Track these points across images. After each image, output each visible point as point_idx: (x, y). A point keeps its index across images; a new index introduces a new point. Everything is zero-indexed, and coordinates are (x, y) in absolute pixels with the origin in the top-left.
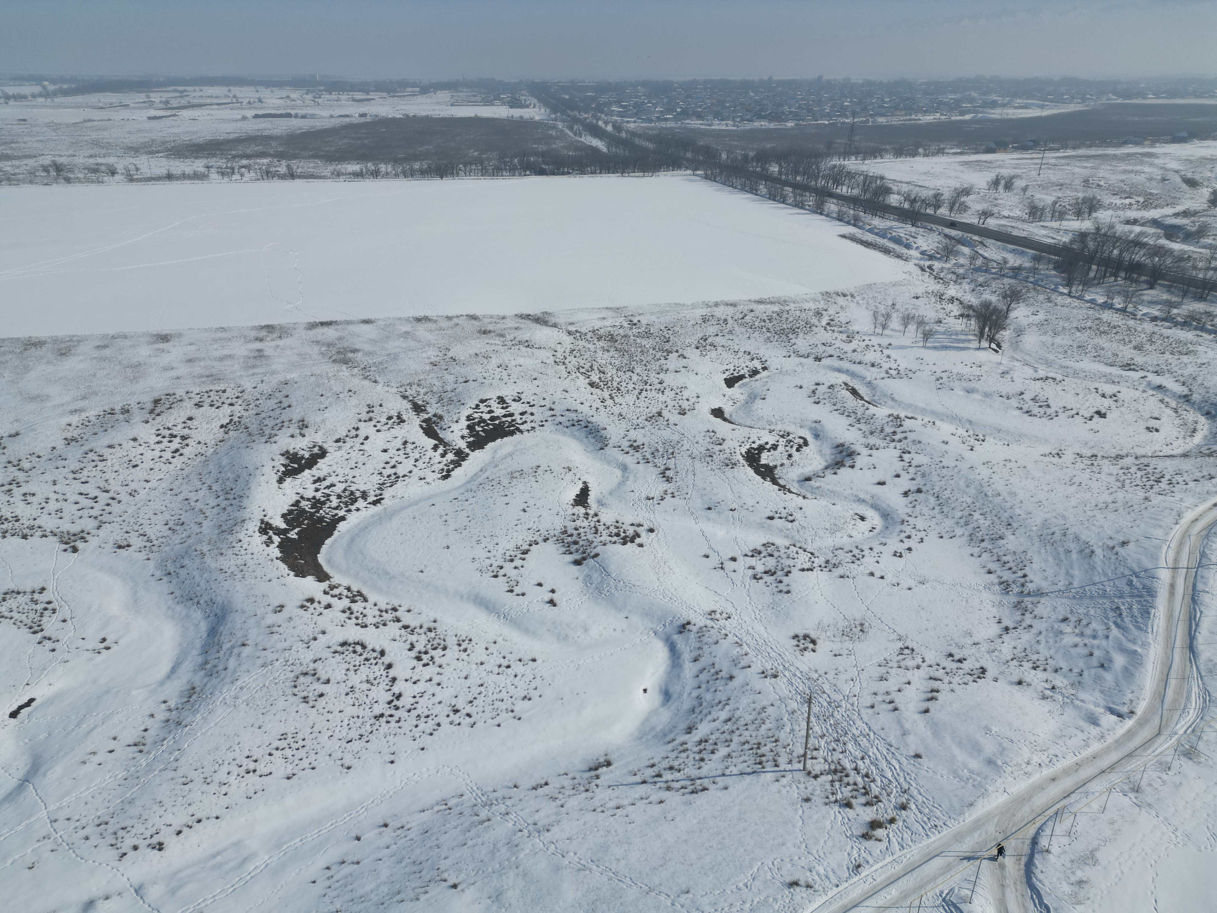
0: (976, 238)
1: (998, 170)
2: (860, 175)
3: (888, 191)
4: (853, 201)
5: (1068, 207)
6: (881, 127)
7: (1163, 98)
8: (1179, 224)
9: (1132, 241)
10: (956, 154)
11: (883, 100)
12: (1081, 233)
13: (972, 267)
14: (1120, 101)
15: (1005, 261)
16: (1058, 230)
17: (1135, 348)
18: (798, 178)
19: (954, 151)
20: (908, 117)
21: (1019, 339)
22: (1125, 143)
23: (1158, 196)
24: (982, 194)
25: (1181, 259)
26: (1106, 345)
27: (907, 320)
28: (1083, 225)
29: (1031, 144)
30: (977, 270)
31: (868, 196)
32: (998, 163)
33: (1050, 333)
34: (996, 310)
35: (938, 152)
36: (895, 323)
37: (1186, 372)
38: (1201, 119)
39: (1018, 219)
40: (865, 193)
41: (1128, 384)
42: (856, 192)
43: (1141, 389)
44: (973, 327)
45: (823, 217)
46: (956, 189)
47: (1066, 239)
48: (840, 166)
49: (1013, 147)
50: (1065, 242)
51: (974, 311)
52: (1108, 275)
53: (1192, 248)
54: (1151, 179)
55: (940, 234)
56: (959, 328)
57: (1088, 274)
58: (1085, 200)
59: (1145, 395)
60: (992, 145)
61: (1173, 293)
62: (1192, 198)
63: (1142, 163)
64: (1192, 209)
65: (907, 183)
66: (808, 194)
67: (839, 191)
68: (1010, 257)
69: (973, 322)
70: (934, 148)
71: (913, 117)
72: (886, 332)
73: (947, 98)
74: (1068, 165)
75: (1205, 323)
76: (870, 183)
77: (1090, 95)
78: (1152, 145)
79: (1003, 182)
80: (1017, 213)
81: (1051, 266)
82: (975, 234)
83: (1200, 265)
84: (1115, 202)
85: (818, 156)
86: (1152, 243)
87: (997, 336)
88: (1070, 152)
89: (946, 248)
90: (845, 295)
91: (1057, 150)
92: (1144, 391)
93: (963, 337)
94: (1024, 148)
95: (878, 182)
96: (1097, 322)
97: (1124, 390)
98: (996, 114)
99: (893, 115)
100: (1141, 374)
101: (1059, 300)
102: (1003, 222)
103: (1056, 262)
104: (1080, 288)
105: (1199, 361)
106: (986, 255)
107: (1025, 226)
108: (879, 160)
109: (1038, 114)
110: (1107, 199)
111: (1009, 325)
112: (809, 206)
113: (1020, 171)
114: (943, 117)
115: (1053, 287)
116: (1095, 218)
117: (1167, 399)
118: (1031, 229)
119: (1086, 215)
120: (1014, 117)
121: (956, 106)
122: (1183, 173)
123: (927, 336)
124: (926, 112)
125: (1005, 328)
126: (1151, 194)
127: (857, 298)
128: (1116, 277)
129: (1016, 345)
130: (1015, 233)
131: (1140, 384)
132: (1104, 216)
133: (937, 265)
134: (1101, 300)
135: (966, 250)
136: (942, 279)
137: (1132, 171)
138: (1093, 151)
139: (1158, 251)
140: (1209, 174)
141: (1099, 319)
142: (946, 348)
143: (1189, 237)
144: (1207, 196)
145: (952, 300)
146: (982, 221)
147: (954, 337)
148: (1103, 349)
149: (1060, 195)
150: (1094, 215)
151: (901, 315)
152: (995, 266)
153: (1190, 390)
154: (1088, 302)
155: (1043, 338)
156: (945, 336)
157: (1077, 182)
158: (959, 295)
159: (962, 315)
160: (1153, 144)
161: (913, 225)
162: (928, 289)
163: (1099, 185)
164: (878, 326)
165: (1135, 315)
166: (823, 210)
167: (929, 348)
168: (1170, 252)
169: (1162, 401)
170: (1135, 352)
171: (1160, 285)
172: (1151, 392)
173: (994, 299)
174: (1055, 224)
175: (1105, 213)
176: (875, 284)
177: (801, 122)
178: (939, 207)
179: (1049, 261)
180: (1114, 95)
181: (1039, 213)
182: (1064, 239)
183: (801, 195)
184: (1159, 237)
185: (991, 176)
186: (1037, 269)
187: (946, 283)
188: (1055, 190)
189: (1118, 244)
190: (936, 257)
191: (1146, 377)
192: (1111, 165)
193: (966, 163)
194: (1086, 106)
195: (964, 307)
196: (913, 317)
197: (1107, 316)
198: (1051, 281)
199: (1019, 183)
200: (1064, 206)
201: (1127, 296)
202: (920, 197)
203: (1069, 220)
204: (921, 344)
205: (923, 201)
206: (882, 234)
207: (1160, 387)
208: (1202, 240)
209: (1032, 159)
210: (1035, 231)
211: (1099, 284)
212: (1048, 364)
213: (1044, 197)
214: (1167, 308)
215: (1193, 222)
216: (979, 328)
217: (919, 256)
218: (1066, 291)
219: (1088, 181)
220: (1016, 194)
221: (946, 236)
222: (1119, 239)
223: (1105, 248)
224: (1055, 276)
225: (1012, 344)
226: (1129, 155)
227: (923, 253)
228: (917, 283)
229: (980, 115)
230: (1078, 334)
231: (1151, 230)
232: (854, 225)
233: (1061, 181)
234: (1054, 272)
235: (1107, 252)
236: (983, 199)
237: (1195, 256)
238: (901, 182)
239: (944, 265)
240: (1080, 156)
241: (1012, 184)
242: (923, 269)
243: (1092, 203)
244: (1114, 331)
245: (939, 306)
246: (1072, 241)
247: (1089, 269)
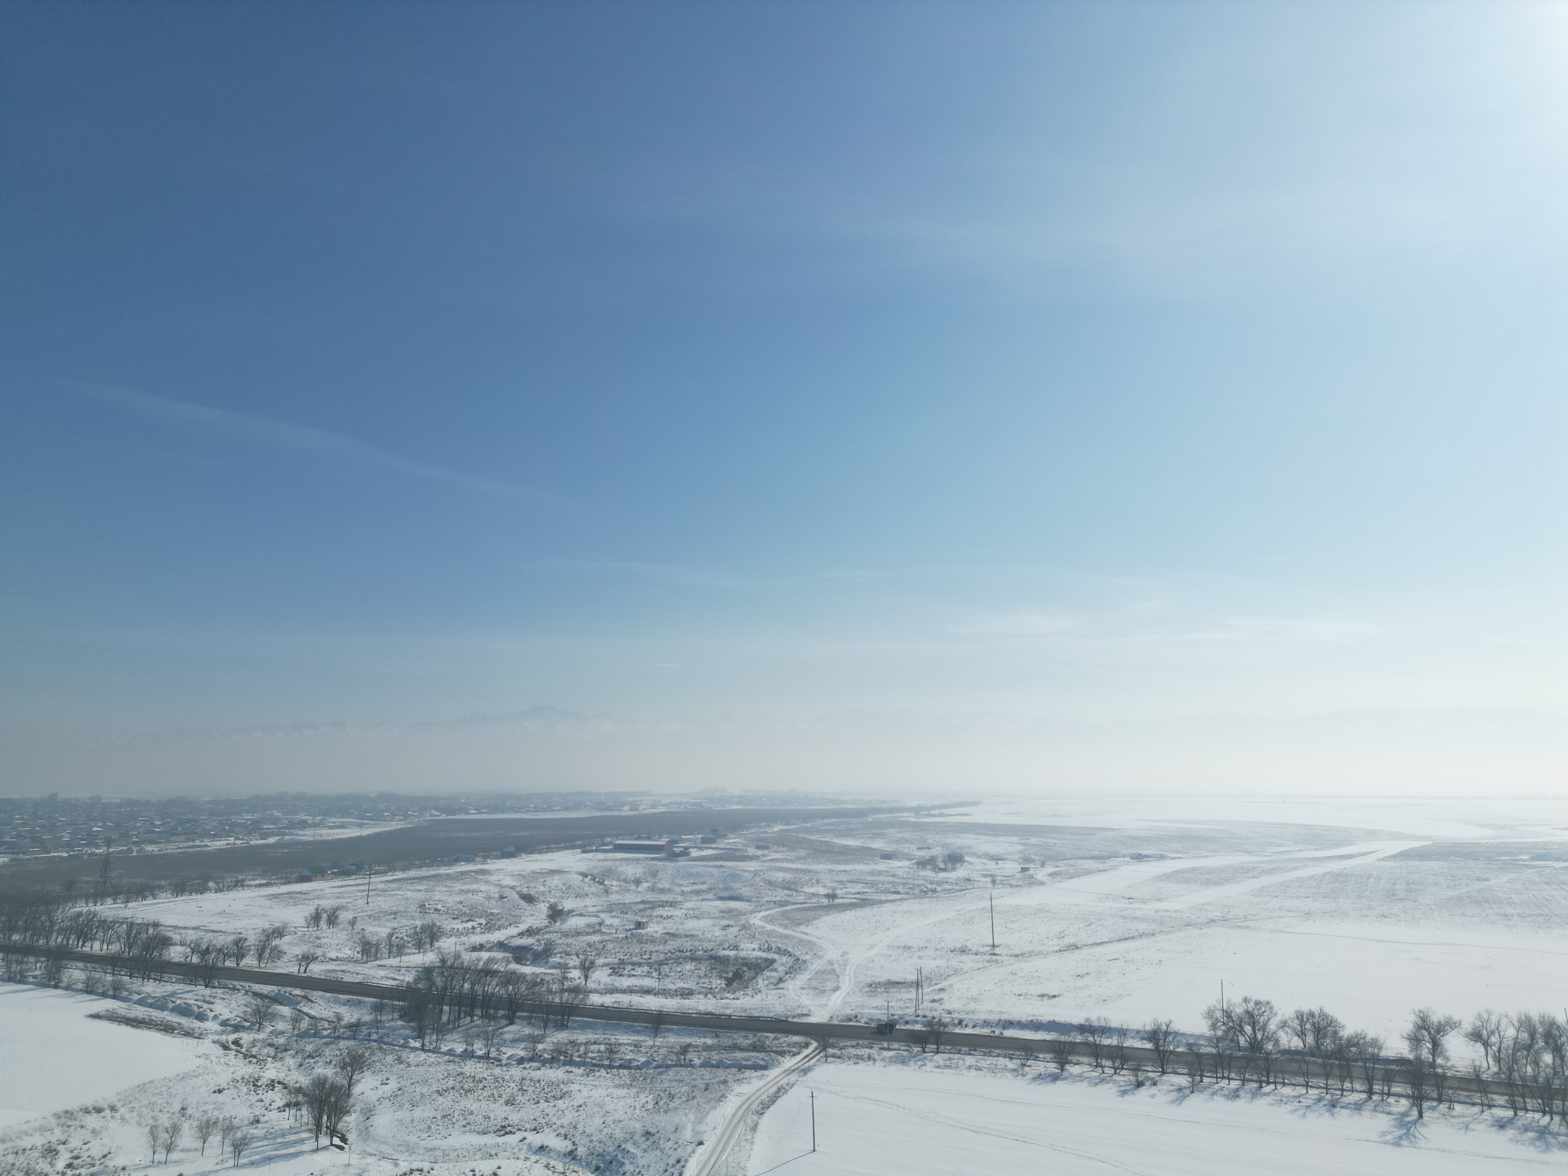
0: (298, 992)
1: (317, 902)
2: (122, 923)
3: (166, 942)
4: (112, 962)
5: (406, 938)
6: (152, 858)
7: (485, 813)
8: (525, 944)
9: (482, 971)
10: (260, 886)
11: (152, 824)
12: (426, 968)
13: (296, 1032)
14: (443, 817)
15: (339, 1018)
16: (399, 968)
17: (507, 1103)
18: (15, 937)
19: (257, 882)
20: (191, 844)
21: (369, 1123)
22: (456, 861)
23: (499, 916)
24: (299, 934)
25: (535, 984)
26: (474, 1107)
27: (205, 1129)
28: (426, 958)
29: (354, 868)
30: (303, 1035)
31: (135, 951)
32: (316, 894)
33: (407, 1105)
34: (334, 1088)
35: (236, 886)
36: (188, 1138)
37: (566, 1121)
38: (524, 833)
39: (349, 960)
40: (130, 948)
41: (508, 1154)
42: (115, 948)
43: (522, 1157)
44: (305, 1120)
45: (60, 992)
46: (264, 931)
47: (409, 978)
48: (89, 913)
49: (332, 873)
50: (408, 982)
51: (305, 1095)
52: (462, 1015)
53: (543, 970)
54: (489, 898)
55: (247, 993)
56: (286, 1125)
57: (440, 1019)
58: (424, 929)
59: (528, 1163)
60: (306, 872)
61: (534, 1025)
62: (532, 915)
63: (477, 881)
64: (534, 927)
65: (194, 928)
66: (32, 959)
67: (87, 949)
68: (343, 1010)
69: (304, 1112)
70: (229, 880)
71: (198, 843)
72: (174, 1156)
73: (243, 819)
74: (399, 889)
75: (572, 1055)
76: (139, 933)
77: (411, 811)
78: (484, 863)
79: (325, 916)
80: (347, 952)
81: (396, 1015)
82: (296, 986)
83: (554, 987)
84: (456, 927)
85: (51, 901)
86: (502, 969)
87: (340, 1126)
88: (400, 875)
89: (257, 1012)
90: (99, 1110)
91: (385, 873)
92: (526, 1159)
93: (293, 1138)
94: (345, 873)
95: (151, 931)
96: (460, 1078)
97: (504, 1163)
98: (307, 835)
99: (168, 842)
100: (519, 1135)
101: (412, 1057)
102: (331, 966)
103: (402, 1009)
104: (434, 1037)
105: (576, 1104)
106: (312, 1013)
107: (359, 968)
108: (149, 901)
109: (358, 834)
110: (448, 925)
111: (354, 1105)
112: (35, 977)
113: (344, 901)
114: (239, 842)
115: (402, 1042)
116: (439, 948)
117: (553, 1163)
118: (366, 971)
119: (428, 946)
120: (330, 838)
121: (255, 828)
122: (518, 889)
123: (238, 1148)
124: (214, 836)
125: (348, 1112)
126: (492, 914)
127: (122, 1110)
128: (472, 1016)
129: (366, 1133)
130: (347, 978)
131: (520, 1149)
132: (448, 944)
133: (246, 1038)
134: (460, 1048)
135: (286, 1010)
136: (254, 1057)
137: (468, 891)
138: (424, 872)
139: (511, 978)
140: (542, 889)
141: (462, 1073)
142: (269, 1160)
143: (540, 956)
144: (545, 912)
145: (272, 1085)
146: (302, 969)
147: (279, 1140)
148: (471, 1113)
149: (395, 925)
150: (437, 944)
151: (196, 1123)
152: (326, 1026)
153: (574, 1143)
154: (445, 1054)
155: (400, 1115)
156: (266, 1142)
157: (412, 908)
158: (281, 1076)
159: (288, 1105)
160: (485, 859)
161: (206, 986)
162: (235, 1076)
163: (436, 910)
164: (158, 1149)
165: (500, 1061)
166: (60, 981)
167: (244, 1166)
168: (521, 977)
169: (547, 1166)
170: (507, 1108)
171: (520, 1018)
172: (534, 1158)
173: (329, 1072)
174: (394, 962)
175: (448, 941)
176: (151, 1082)
177: (21, 856)
178: (243, 956)
179: (394, 1009)
180: (436, 810)
181: (373, 950)
182: (407, 979)
183: (18, 963)
184: (508, 962)
185: (309, 909)
186: (380, 1021)
187: (262, 1062)
188: (388, 920)
189: (468, 976)
190: (243, 1027)
191: (525, 1139)
192: (446, 886)
193: (275, 896)
194: (409, 823)
195: (290, 1093)
196: (216, 1123)
197: (471, 1068)
198: (400, 1035)
199: (345, 916)
200: (402, 938)
201: (488, 1039)
202: (215, 946)
203: (410, 954)
204: (231, 1163)
205: (220, 951)
206: (160, 1004)
207: (542, 1148)
208: (551, 960)
209: (357, 885)
210: (371, 972)
211: (454, 1028)
212: (410, 1149)
213: (377, 929)
214: (531, 1045)
215: (538, 941)
216: (314, 1118)
217: (219, 1028)
218: (418, 1045)
219: (424, 906)
220: (343, 930)
221: (256, 995)
222: (468, 969)
223: (454, 982)
224: (403, 1027)
225: (360, 1132)
226: (462, 873)
227: (224, 1023)
228: (219, 1068)
229: (287, 838)
230: (441, 1099)
231: (499, 955)
232: (114, 997)
233: (394, 909)
234: (400, 1023)
235: (457, 987)
236: (303, 940)
237: (547, 979)
238: (186, 928)
239: (257, 1036)
240: (411, 879)
241: (336, 917)
242: (225, 1047)
243: (432, 931)
244: (481, 1086)
245: (253, 1098)
246: (417, 980)
247: (441, 1011)
